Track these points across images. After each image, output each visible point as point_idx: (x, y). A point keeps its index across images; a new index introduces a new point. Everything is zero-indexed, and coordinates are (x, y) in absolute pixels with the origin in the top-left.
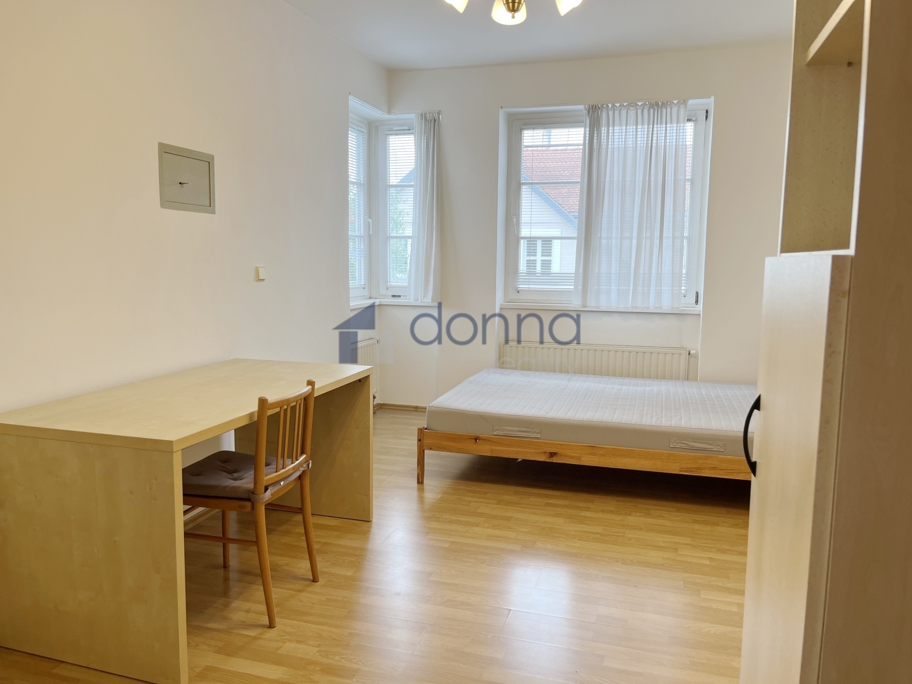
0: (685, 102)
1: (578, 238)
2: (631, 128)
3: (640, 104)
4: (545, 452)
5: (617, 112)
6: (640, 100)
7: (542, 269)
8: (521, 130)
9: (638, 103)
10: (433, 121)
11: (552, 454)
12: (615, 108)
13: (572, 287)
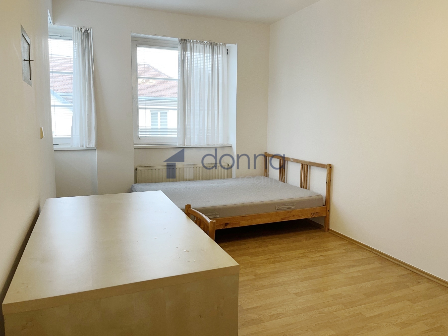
0: (225, 44)
1: (178, 110)
2: (202, 54)
3: (206, 42)
4: (223, 224)
5: (195, 45)
6: (206, 40)
7: (151, 126)
8: (136, 46)
9: (205, 42)
10: (87, 33)
11: (227, 224)
12: (194, 43)
13: (177, 135)
